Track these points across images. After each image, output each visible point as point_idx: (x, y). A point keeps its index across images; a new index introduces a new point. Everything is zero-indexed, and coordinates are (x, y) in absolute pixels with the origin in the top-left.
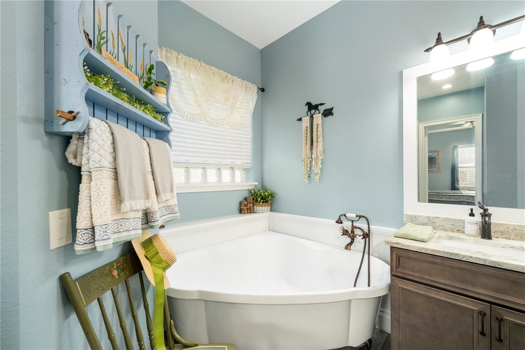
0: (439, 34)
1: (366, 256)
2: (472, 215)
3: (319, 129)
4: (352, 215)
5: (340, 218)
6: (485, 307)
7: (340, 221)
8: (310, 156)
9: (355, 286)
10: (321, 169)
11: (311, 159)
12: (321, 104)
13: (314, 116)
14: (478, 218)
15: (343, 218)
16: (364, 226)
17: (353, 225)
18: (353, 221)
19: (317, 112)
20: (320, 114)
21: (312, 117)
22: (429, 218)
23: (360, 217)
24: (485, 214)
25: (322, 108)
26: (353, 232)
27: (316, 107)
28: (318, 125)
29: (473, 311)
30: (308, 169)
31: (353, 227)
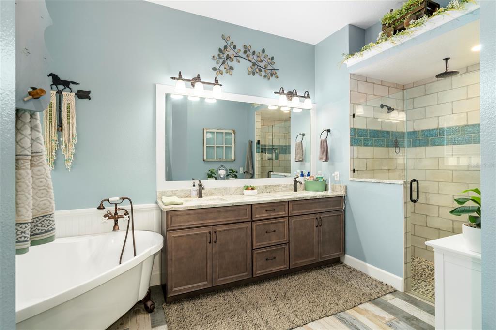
0: (180, 73)
1: (130, 232)
2: (194, 186)
3: (71, 110)
4: (115, 199)
5: (101, 204)
6: (210, 229)
7: (102, 207)
8: (57, 139)
9: (120, 263)
10: (75, 155)
11: (58, 142)
12: (74, 83)
13: (63, 93)
14: (197, 187)
15: (105, 204)
16: (128, 207)
17: (116, 208)
18: (116, 204)
19: (67, 89)
20: (73, 94)
21: (59, 93)
22: (172, 191)
23: (123, 199)
24: (200, 185)
25: (75, 88)
26: (116, 214)
27: (66, 84)
28: (69, 104)
29: (206, 233)
30: (54, 154)
31: (116, 210)
